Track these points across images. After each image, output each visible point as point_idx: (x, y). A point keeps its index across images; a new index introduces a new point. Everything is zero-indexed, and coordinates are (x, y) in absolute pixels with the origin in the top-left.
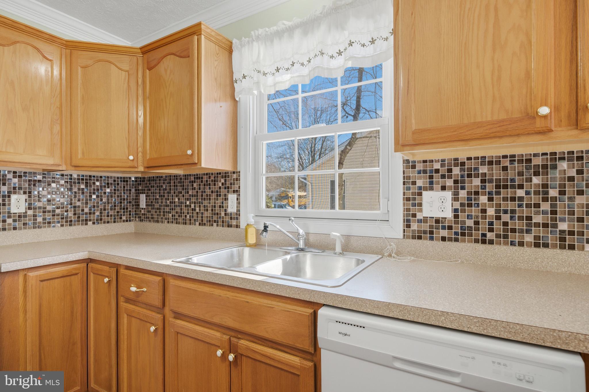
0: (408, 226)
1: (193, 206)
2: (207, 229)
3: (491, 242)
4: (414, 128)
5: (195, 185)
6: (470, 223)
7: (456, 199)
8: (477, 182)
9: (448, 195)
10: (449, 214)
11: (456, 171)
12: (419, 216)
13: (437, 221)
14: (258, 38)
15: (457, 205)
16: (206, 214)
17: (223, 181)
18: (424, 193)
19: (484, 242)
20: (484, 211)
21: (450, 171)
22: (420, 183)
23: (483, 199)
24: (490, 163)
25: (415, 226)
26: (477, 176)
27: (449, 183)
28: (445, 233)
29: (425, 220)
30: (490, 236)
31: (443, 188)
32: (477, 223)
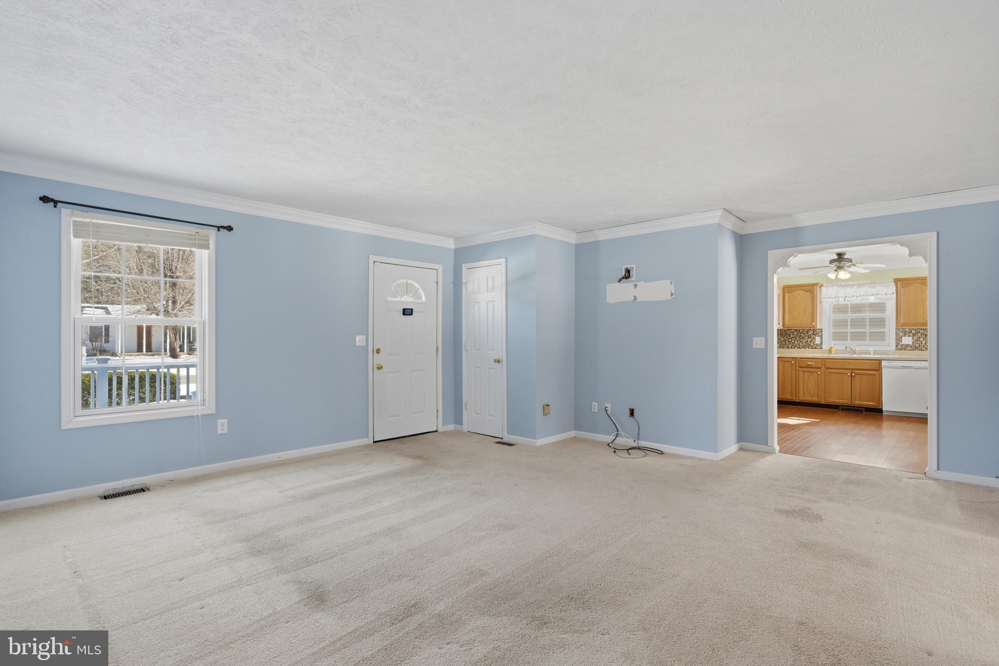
0: (897, 347)
1: (793, 341)
2: (803, 350)
3: (924, 350)
4: (902, 322)
5: (795, 333)
6: (918, 345)
7: (913, 339)
8: (920, 334)
9: (911, 338)
10: (911, 343)
11: (913, 331)
12: (901, 344)
13: (907, 345)
14: (837, 285)
15: (914, 341)
16: (801, 344)
17: (812, 332)
18: (903, 337)
19: (922, 350)
20: (922, 342)
21: (911, 331)
22: (901, 334)
23: (922, 339)
24: (924, 330)
25: (899, 347)
26: (920, 333)
27: (911, 334)
28: (910, 348)
29: (903, 345)
30: (923, 349)
31: (909, 336)
32: (919, 345)
